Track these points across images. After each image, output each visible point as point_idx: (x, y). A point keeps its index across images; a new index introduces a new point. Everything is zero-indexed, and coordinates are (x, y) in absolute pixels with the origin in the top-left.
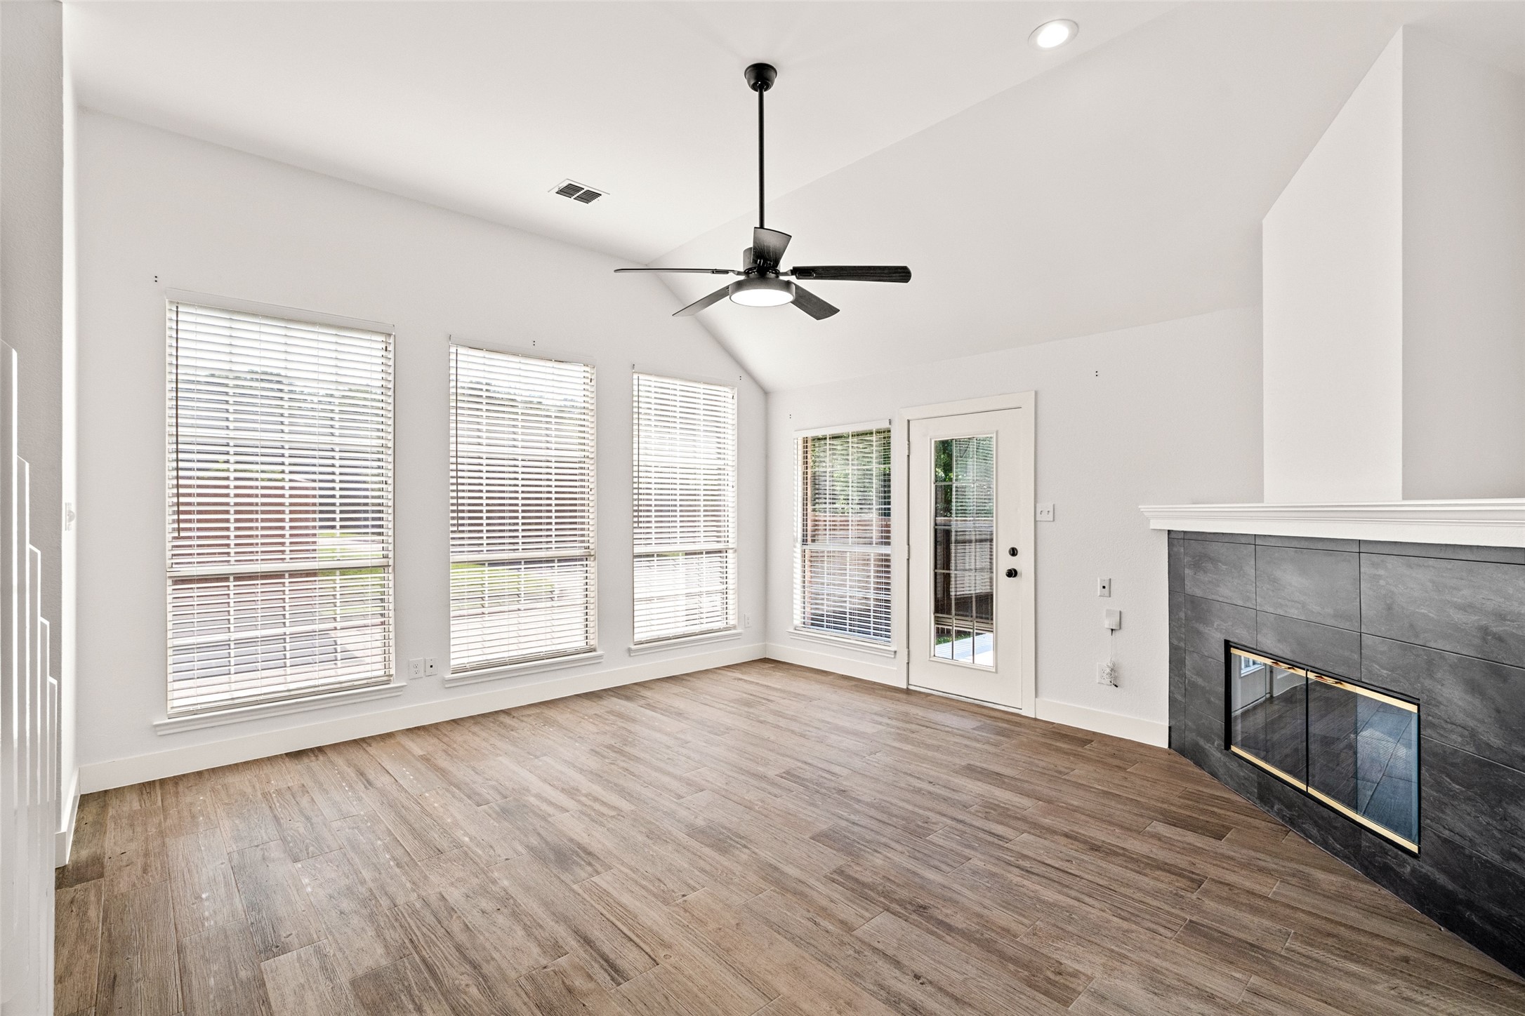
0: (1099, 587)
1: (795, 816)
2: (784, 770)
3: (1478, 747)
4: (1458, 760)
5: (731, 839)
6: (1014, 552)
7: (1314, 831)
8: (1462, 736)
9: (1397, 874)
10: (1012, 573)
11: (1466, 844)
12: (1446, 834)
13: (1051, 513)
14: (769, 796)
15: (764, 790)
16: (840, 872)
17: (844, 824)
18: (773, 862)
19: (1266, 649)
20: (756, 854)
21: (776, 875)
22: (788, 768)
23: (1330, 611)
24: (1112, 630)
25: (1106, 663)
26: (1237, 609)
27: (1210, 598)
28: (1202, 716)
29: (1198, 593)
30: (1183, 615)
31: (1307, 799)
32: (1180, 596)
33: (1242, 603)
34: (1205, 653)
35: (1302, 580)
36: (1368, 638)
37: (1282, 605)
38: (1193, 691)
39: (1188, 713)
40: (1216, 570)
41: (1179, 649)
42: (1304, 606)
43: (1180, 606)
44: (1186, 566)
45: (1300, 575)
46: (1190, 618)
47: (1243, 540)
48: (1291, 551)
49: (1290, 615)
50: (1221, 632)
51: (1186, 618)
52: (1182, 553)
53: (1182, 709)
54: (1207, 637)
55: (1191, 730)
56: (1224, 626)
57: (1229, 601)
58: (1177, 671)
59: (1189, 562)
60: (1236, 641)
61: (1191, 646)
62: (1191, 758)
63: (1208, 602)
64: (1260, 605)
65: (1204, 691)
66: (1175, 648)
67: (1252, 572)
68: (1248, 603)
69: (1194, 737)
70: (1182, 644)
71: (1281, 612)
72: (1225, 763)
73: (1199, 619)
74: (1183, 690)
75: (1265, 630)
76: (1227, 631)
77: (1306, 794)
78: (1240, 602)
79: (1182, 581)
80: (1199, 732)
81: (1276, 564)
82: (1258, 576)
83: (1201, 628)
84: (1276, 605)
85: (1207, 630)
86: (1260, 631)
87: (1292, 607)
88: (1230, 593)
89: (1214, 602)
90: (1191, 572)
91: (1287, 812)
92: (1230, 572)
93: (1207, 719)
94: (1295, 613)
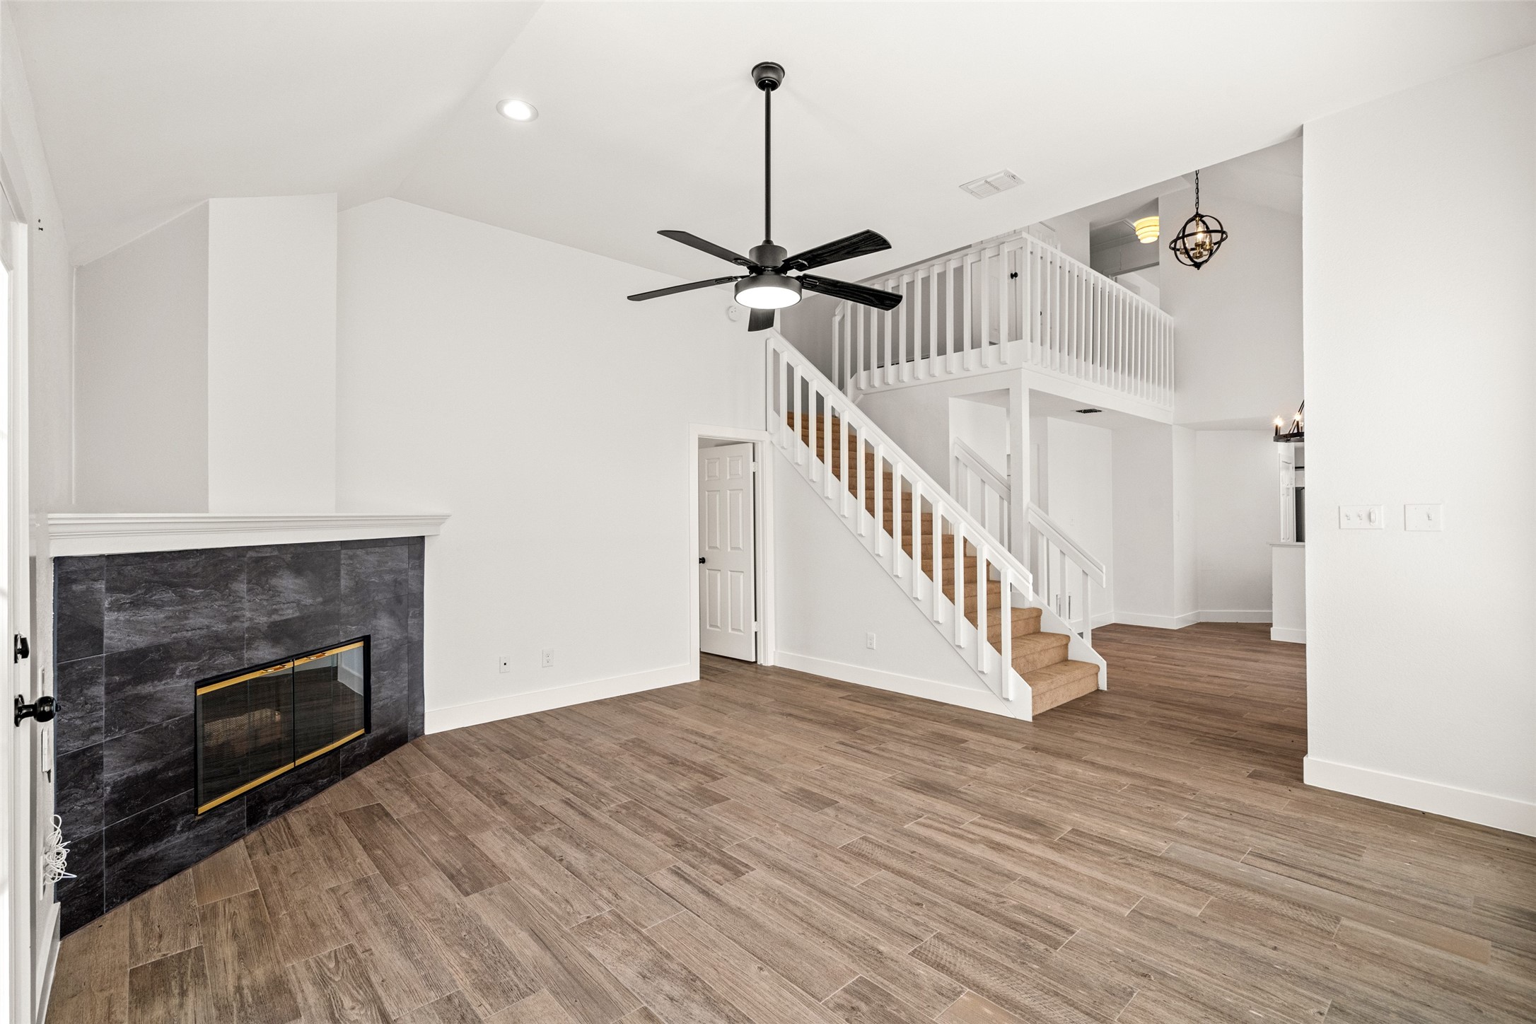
1: (739, 817)
2: (743, 878)
3: (392, 645)
4: (386, 658)
5: (798, 798)
7: (307, 790)
8: (387, 642)
12: (381, 703)
14: (764, 839)
15: (770, 847)
16: (715, 779)
17: (696, 810)
18: (763, 784)
19: (256, 662)
20: (777, 789)
21: (762, 777)
22: (737, 881)
26: (217, 637)
27: (166, 640)
28: (149, 813)
29: (140, 641)
30: (99, 691)
31: (301, 771)
32: (91, 661)
33: (224, 626)
34: (157, 721)
35: (298, 581)
36: (345, 609)
37: (275, 611)
38: (128, 793)
39: (113, 837)
40: (183, 598)
41: (84, 751)
42: (298, 603)
43: (90, 679)
44: (110, 609)
45: (296, 577)
46: (121, 686)
47: (230, 554)
48: (288, 557)
49: (285, 618)
50: (189, 676)
51: (109, 691)
52: (99, 591)
53: (93, 844)
54: (159, 695)
55: (122, 855)
56: (194, 665)
57: (204, 632)
58: (80, 791)
59: (117, 600)
60: (215, 673)
61: (121, 729)
62: (123, 898)
63: (163, 645)
64: (251, 619)
65: (150, 776)
66: (75, 756)
67: (241, 587)
68: (234, 624)
69: (131, 858)
70: (99, 739)
71: (276, 618)
72: (197, 836)
73: (140, 679)
74: (100, 811)
75: (256, 644)
76: (200, 670)
77: (296, 768)
78: (220, 627)
79: (96, 634)
80: (141, 843)
81: (272, 572)
82: (249, 590)
83: (147, 689)
84: (229, 621)
85: (160, 686)
86: (249, 648)
87: (287, 609)
88: (206, 622)
89: (176, 642)
90: (122, 616)
91: (280, 803)
92: (208, 595)
93: (158, 810)
94: (290, 613)
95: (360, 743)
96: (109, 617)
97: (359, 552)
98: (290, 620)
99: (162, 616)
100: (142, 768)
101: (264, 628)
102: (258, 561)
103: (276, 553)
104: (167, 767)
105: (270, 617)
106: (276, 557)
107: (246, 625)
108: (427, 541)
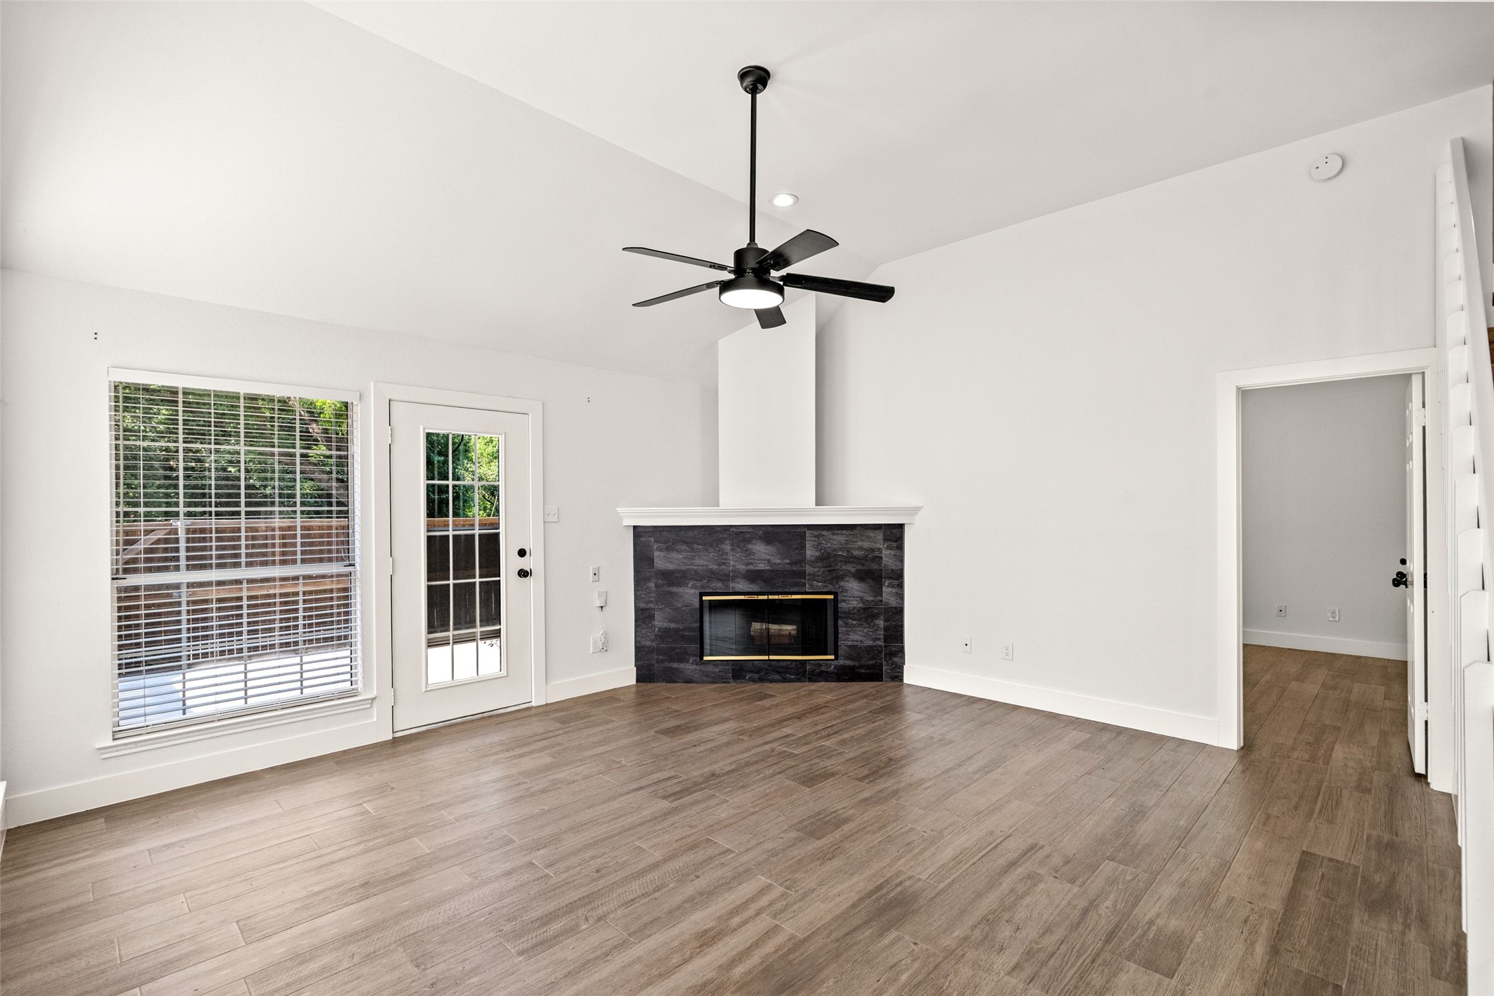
0: (591, 574)
3: (863, 603)
4: (856, 611)
6: (522, 553)
7: (777, 677)
8: (857, 601)
9: (827, 672)
10: (523, 574)
11: (859, 643)
12: (850, 643)
13: (556, 515)
19: (738, 590)
23: (788, 561)
24: (602, 607)
25: (598, 634)
26: (712, 572)
27: (684, 568)
28: (676, 648)
29: (671, 567)
30: (652, 585)
31: (771, 662)
32: (649, 572)
33: (716, 567)
34: (679, 606)
35: (769, 548)
36: (809, 569)
37: (752, 564)
38: (664, 634)
39: (659, 651)
40: (692, 549)
41: (646, 609)
42: (769, 561)
43: (648, 579)
44: (656, 550)
45: (766, 545)
46: (662, 586)
47: (719, 529)
48: (760, 533)
49: (758, 568)
50: (696, 588)
51: (657, 586)
52: (651, 541)
53: (651, 650)
54: (680, 594)
55: (663, 661)
56: (699, 584)
57: (704, 568)
58: (645, 626)
59: (659, 547)
60: (711, 591)
61: (662, 604)
62: (663, 680)
63: (682, 571)
64: (733, 566)
65: (677, 630)
66: (643, 610)
67: (727, 547)
68: (722, 567)
69: (667, 664)
70: (651, 605)
71: (751, 567)
72: (701, 670)
73: (671, 584)
74: (653, 637)
75: (738, 580)
76: (702, 587)
77: (769, 660)
78: (715, 567)
79: (651, 561)
80: (672, 660)
81: (749, 541)
82: (732, 550)
83: (675, 589)
84: (747, 564)
85: (681, 590)
86: (733, 581)
87: (760, 563)
88: (705, 563)
89: (688, 570)
90: (662, 554)
91: (756, 676)
92: (707, 549)
93: (680, 648)
94: (762, 566)
95: (827, 664)
96: (656, 554)
97: (824, 533)
98: (762, 570)
99: (681, 557)
100: (673, 625)
101: (743, 572)
102: (738, 534)
103: (751, 530)
104: (685, 629)
105: (720, 566)
106: (751, 532)
107: (731, 568)
108: (906, 528)
